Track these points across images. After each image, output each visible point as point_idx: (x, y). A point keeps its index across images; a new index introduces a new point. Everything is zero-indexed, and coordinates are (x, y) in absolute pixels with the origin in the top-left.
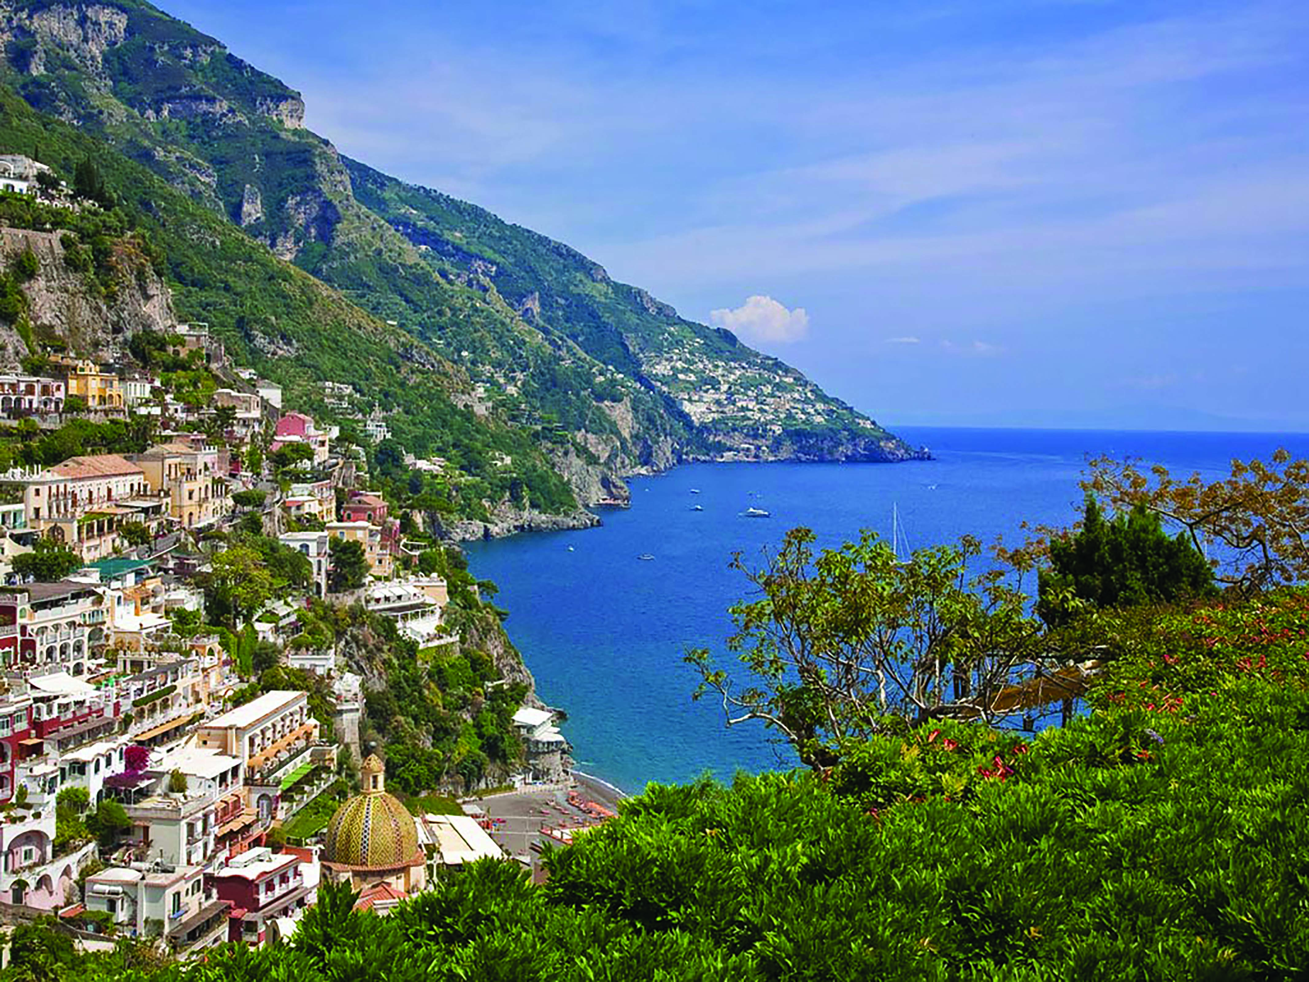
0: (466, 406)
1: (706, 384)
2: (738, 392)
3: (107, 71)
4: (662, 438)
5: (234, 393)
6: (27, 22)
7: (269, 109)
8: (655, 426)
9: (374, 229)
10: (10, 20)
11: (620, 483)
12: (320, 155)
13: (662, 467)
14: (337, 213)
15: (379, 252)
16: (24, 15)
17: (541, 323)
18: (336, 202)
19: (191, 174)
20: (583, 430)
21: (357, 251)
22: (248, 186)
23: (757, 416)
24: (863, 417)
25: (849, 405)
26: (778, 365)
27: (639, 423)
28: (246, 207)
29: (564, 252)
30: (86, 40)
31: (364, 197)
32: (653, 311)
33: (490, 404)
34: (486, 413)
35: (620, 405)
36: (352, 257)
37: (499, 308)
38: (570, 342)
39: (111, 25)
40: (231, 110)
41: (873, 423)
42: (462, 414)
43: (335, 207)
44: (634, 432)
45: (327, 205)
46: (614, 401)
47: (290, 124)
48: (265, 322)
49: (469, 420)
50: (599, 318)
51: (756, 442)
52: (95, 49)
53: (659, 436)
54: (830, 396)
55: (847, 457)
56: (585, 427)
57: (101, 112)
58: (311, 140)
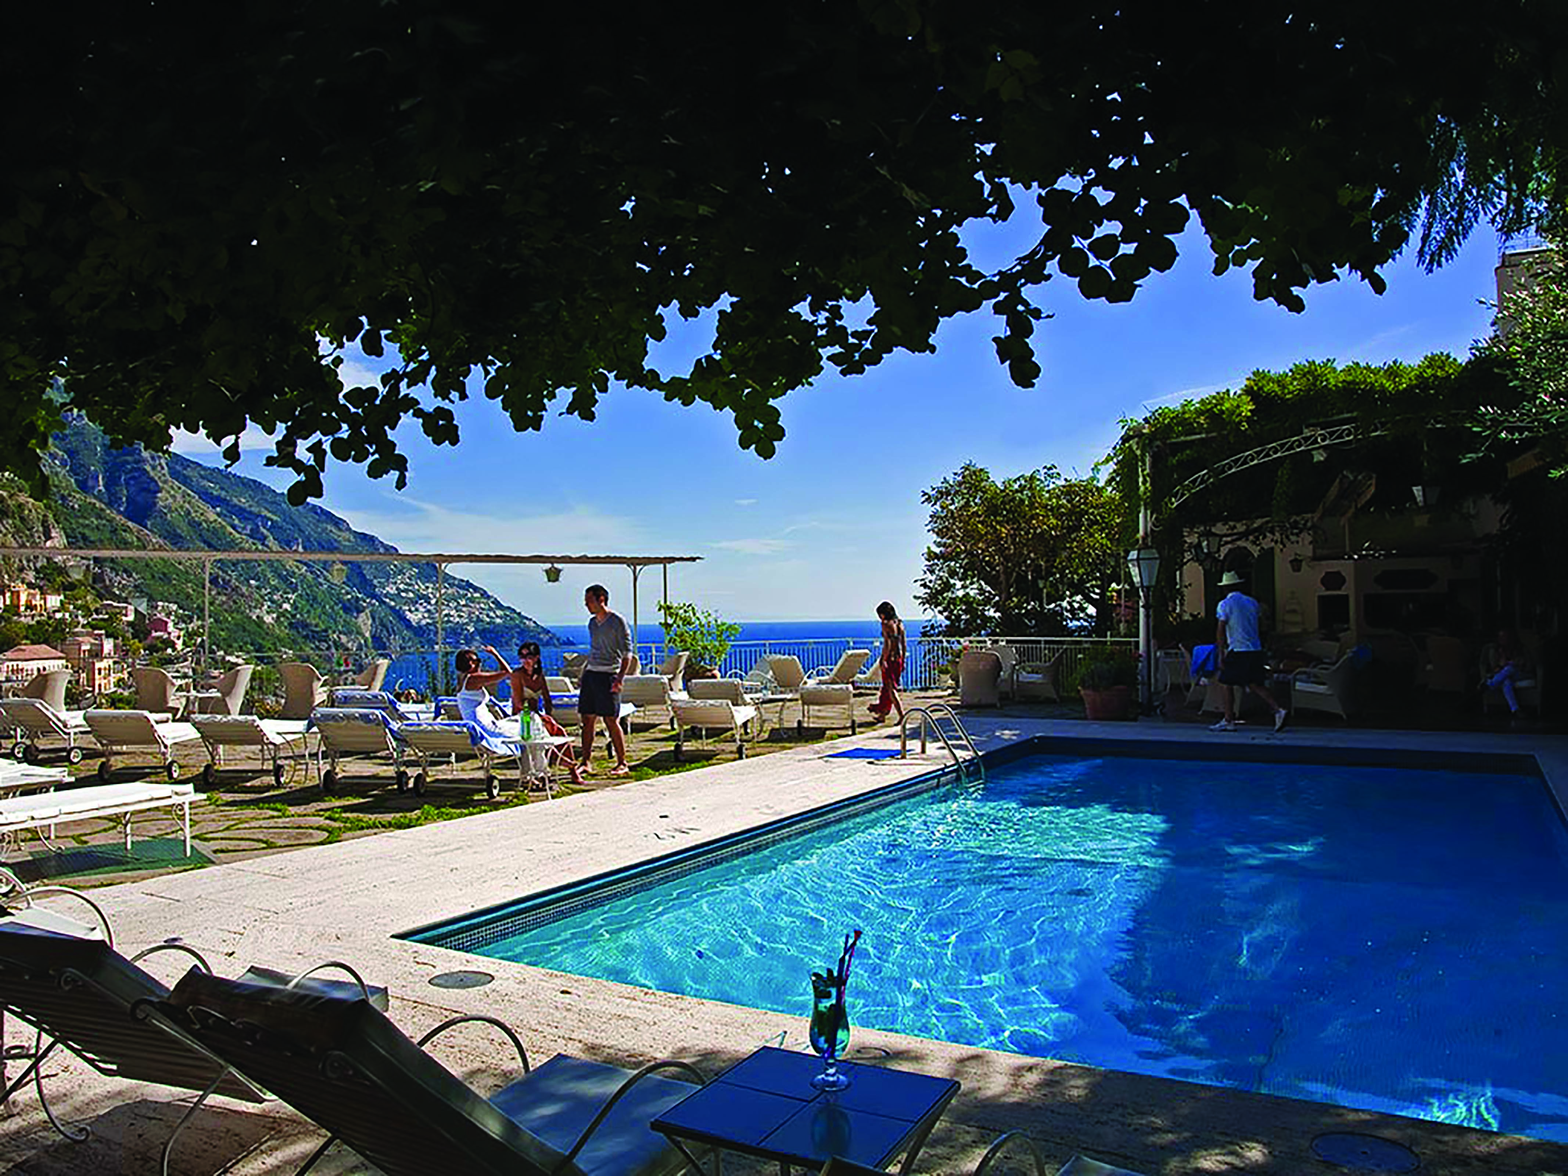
0: (258, 617)
1: (421, 599)
2: (443, 604)
4: (393, 637)
5: (115, 604)
8: (387, 629)
9: (184, 496)
14: (158, 486)
15: (188, 513)
18: (157, 479)
21: (172, 512)
22: (92, 468)
24: (527, 619)
25: (518, 611)
26: (469, 585)
27: (376, 627)
32: (382, 550)
34: (272, 622)
35: (362, 615)
36: (169, 516)
38: (325, 573)
41: (534, 622)
42: (255, 623)
43: (156, 482)
44: (373, 633)
45: (151, 480)
46: (358, 612)
49: (260, 627)
54: (505, 605)
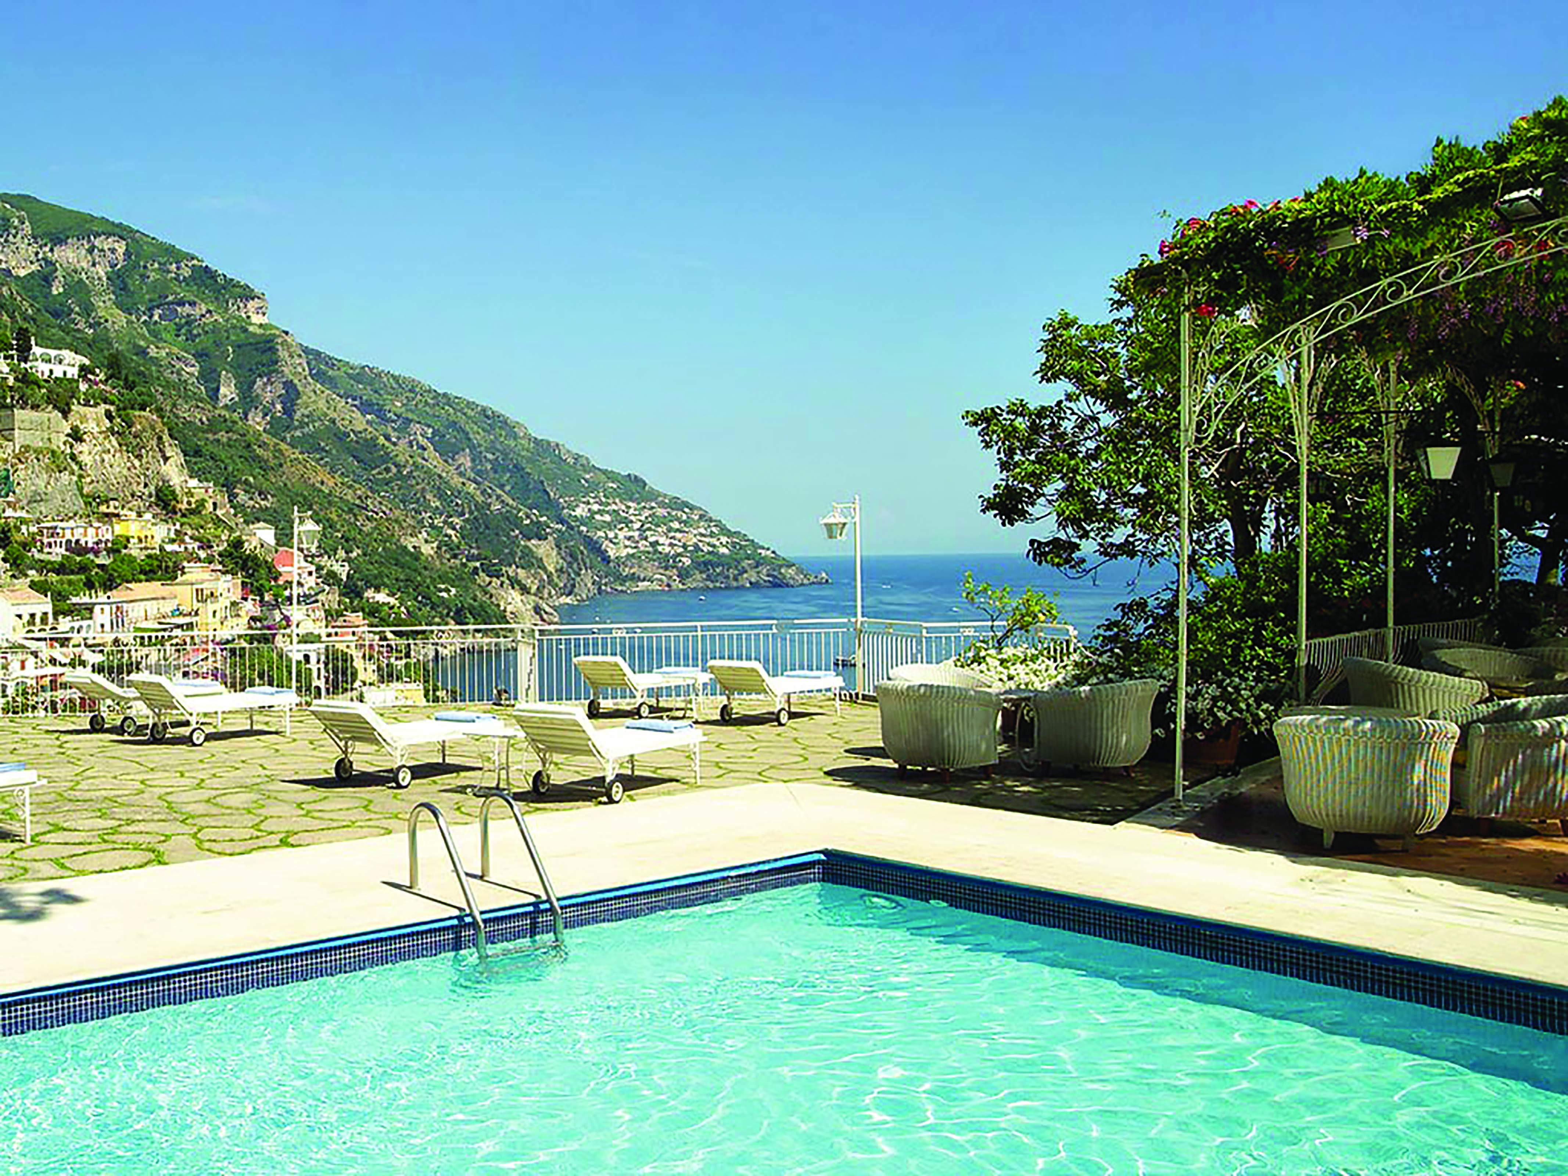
0: (414, 547)
1: (620, 523)
2: (649, 529)
3: (112, 288)
4: (583, 572)
6: (50, 254)
7: (239, 307)
8: (576, 560)
9: (328, 402)
10: (37, 254)
11: (548, 609)
12: (282, 344)
13: (584, 596)
14: (297, 390)
15: (333, 421)
16: (47, 249)
17: (473, 475)
18: (296, 381)
19: (179, 365)
20: (514, 567)
21: (313, 421)
22: (224, 372)
23: (667, 549)
24: (763, 548)
25: (751, 538)
26: (686, 504)
27: (562, 558)
28: (223, 390)
29: (490, 413)
30: (94, 265)
31: (319, 377)
32: (571, 461)
33: (435, 545)
34: (432, 552)
35: (545, 543)
36: (311, 426)
37: (435, 463)
38: (499, 492)
39: (113, 251)
40: (209, 311)
41: (773, 552)
42: (411, 554)
43: (295, 386)
44: (558, 567)
45: (289, 385)
46: (540, 539)
47: (256, 319)
48: (246, 482)
49: (417, 559)
50: (523, 469)
51: (667, 572)
52: (101, 271)
53: (581, 569)
54: (733, 530)
55: (751, 583)
56: (515, 563)
57: (106, 321)
58: (273, 332)
